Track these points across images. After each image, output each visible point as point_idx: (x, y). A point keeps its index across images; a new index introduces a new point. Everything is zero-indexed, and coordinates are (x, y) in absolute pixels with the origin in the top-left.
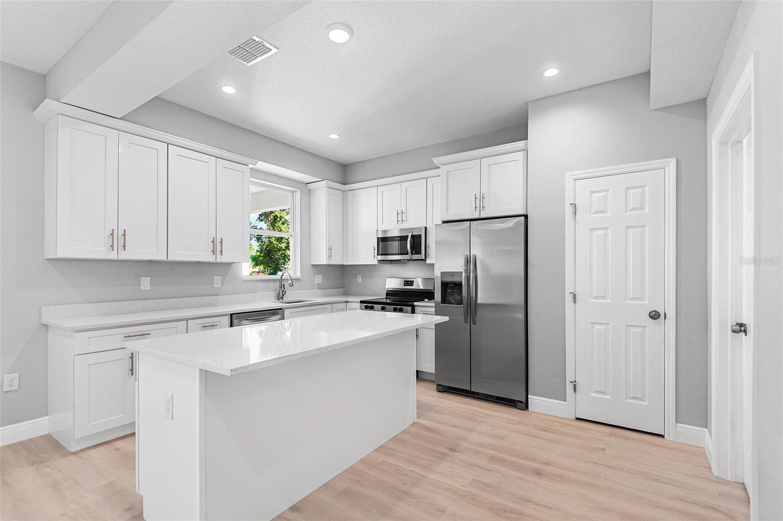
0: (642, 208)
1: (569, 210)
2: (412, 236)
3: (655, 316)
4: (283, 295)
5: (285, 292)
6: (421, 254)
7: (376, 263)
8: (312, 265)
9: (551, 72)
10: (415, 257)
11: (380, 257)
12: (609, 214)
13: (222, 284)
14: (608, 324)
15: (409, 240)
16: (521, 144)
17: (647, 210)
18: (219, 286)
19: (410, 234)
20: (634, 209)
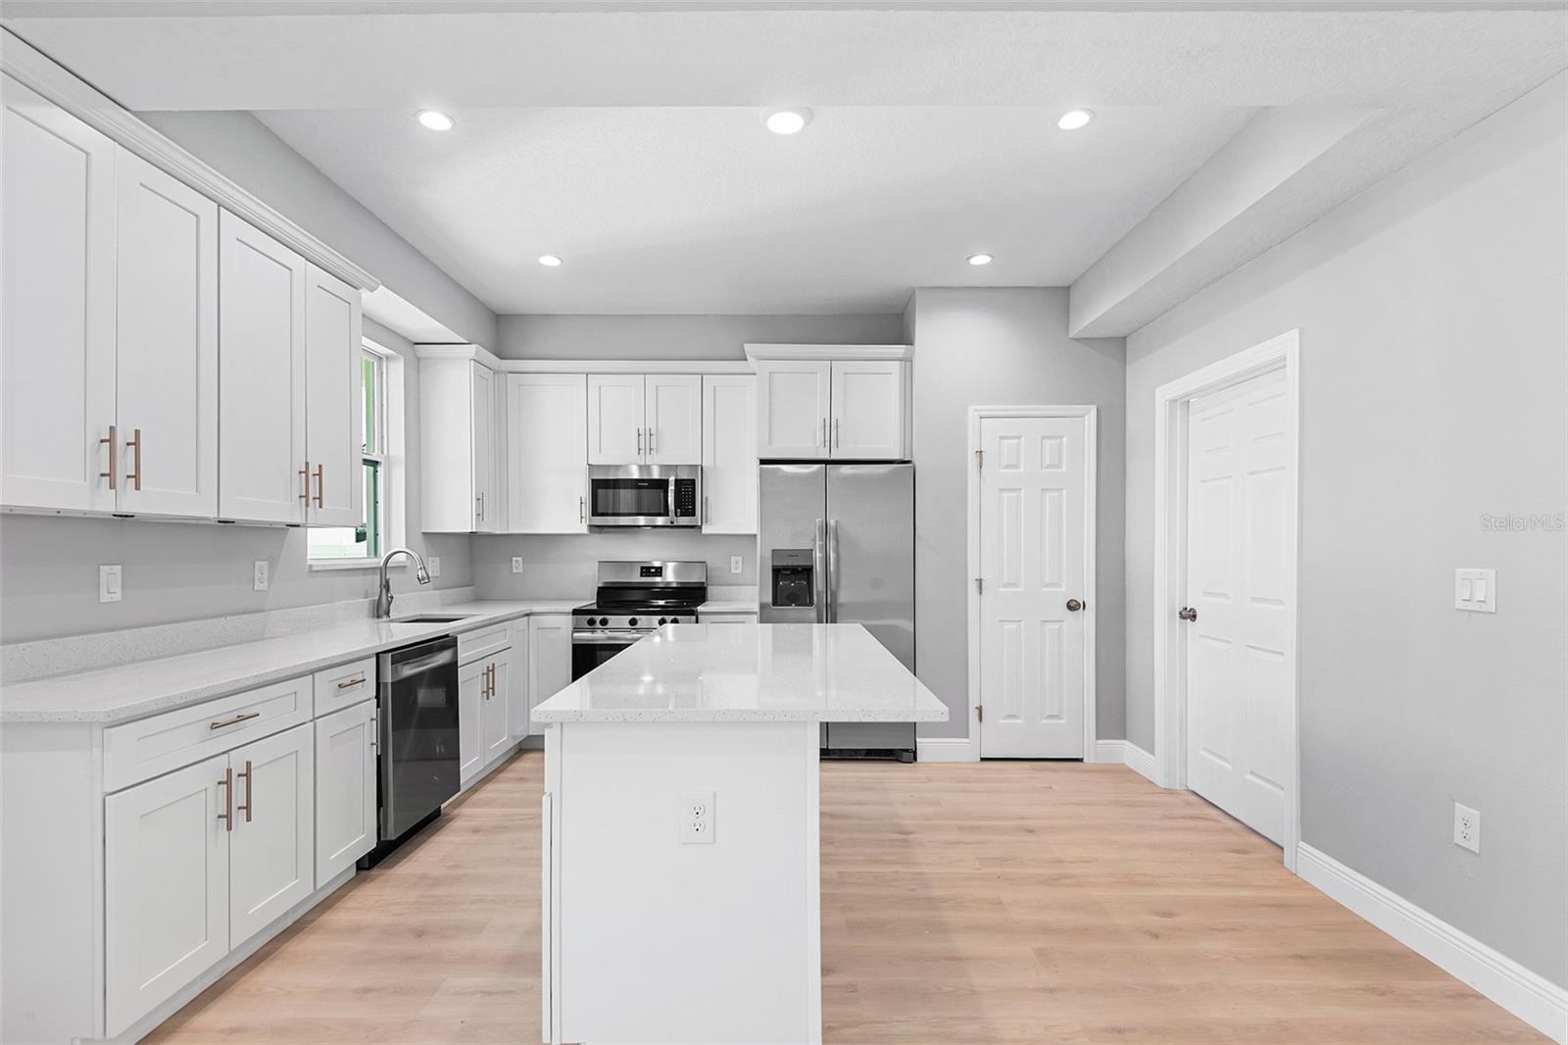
0: (1059, 466)
1: (972, 461)
2: (676, 480)
3: (1073, 606)
4: (390, 603)
5: (392, 598)
6: (694, 515)
7: (585, 530)
8: (424, 533)
9: (980, 260)
10: (684, 521)
11: (599, 521)
12: (1022, 470)
13: (270, 582)
14: (1020, 621)
15: (671, 488)
16: (899, 350)
17: (1064, 469)
18: (264, 586)
19: (672, 479)
20: (1050, 466)
